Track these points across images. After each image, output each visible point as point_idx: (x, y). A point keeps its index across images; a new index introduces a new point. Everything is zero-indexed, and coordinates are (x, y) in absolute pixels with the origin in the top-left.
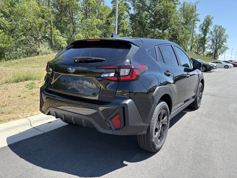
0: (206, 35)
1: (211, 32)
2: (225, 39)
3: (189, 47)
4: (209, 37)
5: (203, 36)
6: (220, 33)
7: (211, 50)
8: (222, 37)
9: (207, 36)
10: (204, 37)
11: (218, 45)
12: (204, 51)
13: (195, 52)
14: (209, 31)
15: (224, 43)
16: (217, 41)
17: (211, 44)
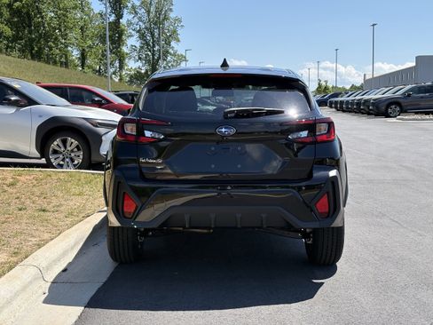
0: (119, 16)
1: (133, 7)
2: (175, 32)
3: (75, 54)
4: (130, 23)
5: (112, 18)
6: (159, 11)
7: (139, 64)
8: (166, 24)
9: (123, 21)
10: (117, 23)
11: (157, 48)
12: (121, 67)
13: (95, 71)
14: (129, 5)
15: (173, 44)
16: (153, 35)
17: (138, 45)
